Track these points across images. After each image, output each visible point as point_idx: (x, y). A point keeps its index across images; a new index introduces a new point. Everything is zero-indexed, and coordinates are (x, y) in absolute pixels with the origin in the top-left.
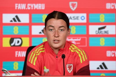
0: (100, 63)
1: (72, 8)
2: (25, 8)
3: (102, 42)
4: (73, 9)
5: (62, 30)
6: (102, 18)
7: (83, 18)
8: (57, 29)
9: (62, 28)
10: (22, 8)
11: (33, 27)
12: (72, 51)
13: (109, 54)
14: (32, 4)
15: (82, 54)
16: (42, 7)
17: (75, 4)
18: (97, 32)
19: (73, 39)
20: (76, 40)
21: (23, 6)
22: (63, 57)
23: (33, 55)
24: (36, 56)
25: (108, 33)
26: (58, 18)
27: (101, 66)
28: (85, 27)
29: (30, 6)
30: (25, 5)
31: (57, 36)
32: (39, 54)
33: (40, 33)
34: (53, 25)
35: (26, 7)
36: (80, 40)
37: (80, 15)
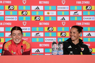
3: (38, 40)
4: (25, 25)
5: (19, 35)
6: (37, 29)
7: (29, 29)
8: (17, 35)
9: (19, 34)
12: (24, 44)
13: (40, 45)
15: (28, 45)
17: (25, 23)
19: (24, 39)
20: (26, 39)
23: (7, 45)
24: (8, 45)
26: (17, 30)
28: (30, 33)
31: (17, 38)
32: (9, 45)
33: (9, 36)
34: (15, 33)
36: (27, 39)
37: (28, 28)
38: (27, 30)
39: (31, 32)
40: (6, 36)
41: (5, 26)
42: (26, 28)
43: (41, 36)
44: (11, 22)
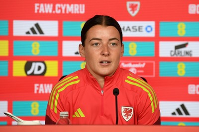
0: (177, 104)
1: (131, 13)
2: (50, 11)
3: (181, 70)
4: (133, 14)
6: (182, 28)
7: (149, 29)
10: (47, 12)
11: (65, 44)
13: (192, 89)
14: (63, 4)
16: (81, 10)
17: (137, 5)
18: (173, 53)
19: (133, 63)
21: (48, 8)
22: (116, 92)
25: (191, 55)
27: (178, 110)
29: (60, 9)
30: (52, 5)
35: (54, 9)
36: (143, 65)
37: (144, 24)
38: (144, 34)
39: (157, 39)
40: (65, 53)
41: (61, 18)
42: (137, 24)
43: (195, 55)
44: (82, 3)
